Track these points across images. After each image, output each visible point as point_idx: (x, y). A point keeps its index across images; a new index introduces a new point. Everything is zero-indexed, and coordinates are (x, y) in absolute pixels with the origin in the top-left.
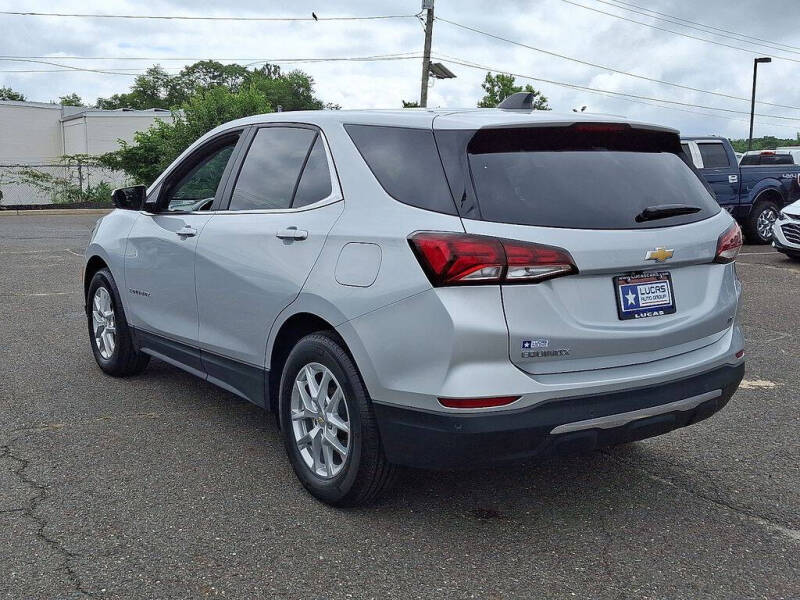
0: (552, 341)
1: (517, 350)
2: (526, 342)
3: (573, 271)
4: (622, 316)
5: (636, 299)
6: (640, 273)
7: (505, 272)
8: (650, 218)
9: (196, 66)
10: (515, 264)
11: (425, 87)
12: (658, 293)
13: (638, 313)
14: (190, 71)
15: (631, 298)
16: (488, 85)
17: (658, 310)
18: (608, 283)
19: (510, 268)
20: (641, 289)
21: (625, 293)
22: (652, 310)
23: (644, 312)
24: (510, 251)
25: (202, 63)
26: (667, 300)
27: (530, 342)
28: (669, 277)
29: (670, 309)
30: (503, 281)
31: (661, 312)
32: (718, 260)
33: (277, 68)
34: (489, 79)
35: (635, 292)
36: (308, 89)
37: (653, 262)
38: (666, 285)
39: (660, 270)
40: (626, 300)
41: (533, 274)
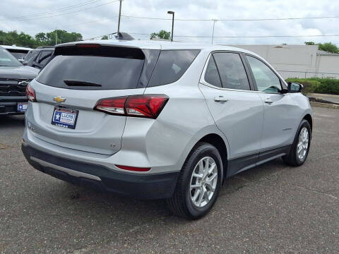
4: (53, 123)
5: (60, 118)
12: (69, 118)
13: (58, 124)
15: (58, 116)
17: (66, 125)
18: (53, 109)
20: (63, 114)
21: (57, 114)
22: (64, 124)
23: (60, 124)
26: (72, 122)
28: (78, 112)
29: (73, 127)
31: (67, 127)
35: (60, 115)
38: (74, 116)
39: (73, 109)
40: (55, 117)
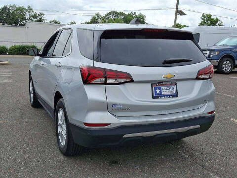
0: (124, 105)
1: (110, 107)
2: (114, 105)
3: (132, 81)
4: (154, 97)
5: (161, 92)
6: (162, 82)
7: (106, 80)
8: (167, 63)
9: (110, 13)
10: (110, 78)
11: (176, 18)
12: (170, 90)
13: (161, 97)
14: (108, 14)
15: (158, 91)
16: (203, 18)
17: (169, 96)
18: (149, 86)
19: (108, 79)
20: (163, 88)
21: (156, 89)
22: (167, 96)
23: (163, 96)
24: (107, 73)
25: (112, 12)
26: (174, 92)
27: (115, 105)
28: (176, 84)
29: (176, 96)
30: (105, 83)
31: (171, 97)
32: (197, 78)
33: (135, 13)
34: (203, 16)
35: (160, 89)
36: (144, 19)
37: (166, 79)
38: (174, 87)
39: (172, 82)
40: (156, 92)
41: (118, 81)
